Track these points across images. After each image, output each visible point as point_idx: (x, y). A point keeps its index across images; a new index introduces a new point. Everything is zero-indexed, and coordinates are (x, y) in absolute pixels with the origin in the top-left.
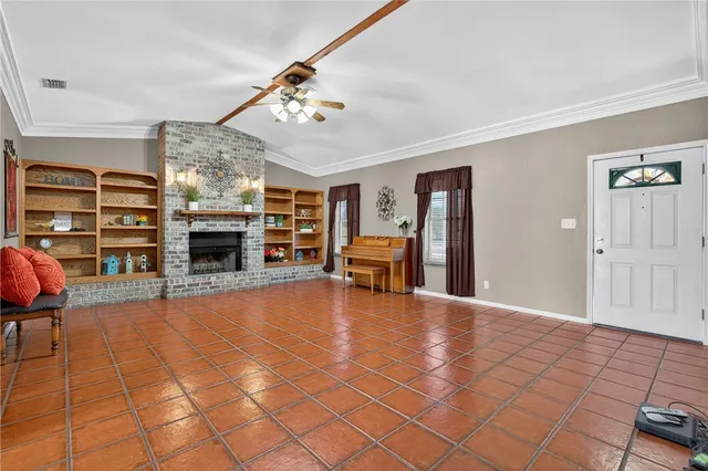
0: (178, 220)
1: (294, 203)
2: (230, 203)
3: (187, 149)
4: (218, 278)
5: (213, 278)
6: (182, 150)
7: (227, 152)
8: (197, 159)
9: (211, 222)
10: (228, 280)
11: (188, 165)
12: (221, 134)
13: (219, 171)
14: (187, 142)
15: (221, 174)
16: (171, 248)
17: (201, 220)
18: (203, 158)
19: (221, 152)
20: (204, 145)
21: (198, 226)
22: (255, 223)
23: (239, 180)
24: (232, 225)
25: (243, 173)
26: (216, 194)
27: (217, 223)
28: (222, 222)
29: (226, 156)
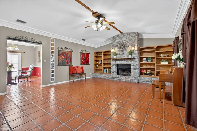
0: (113, 61)
1: (155, 52)
2: (126, 55)
3: (115, 43)
4: (120, 77)
5: (119, 77)
6: (114, 43)
7: (125, 40)
8: (117, 44)
9: (120, 61)
10: (123, 78)
11: (115, 47)
12: (123, 36)
13: (123, 46)
14: (115, 41)
15: (123, 47)
16: (112, 68)
17: (118, 61)
18: (118, 44)
19: (123, 41)
20: (119, 40)
21: (117, 62)
22: (134, 61)
23: (128, 48)
24: (126, 62)
25: (129, 45)
26: (122, 53)
27: (122, 61)
28: (123, 61)
29: (124, 42)
